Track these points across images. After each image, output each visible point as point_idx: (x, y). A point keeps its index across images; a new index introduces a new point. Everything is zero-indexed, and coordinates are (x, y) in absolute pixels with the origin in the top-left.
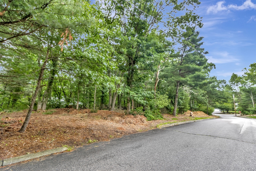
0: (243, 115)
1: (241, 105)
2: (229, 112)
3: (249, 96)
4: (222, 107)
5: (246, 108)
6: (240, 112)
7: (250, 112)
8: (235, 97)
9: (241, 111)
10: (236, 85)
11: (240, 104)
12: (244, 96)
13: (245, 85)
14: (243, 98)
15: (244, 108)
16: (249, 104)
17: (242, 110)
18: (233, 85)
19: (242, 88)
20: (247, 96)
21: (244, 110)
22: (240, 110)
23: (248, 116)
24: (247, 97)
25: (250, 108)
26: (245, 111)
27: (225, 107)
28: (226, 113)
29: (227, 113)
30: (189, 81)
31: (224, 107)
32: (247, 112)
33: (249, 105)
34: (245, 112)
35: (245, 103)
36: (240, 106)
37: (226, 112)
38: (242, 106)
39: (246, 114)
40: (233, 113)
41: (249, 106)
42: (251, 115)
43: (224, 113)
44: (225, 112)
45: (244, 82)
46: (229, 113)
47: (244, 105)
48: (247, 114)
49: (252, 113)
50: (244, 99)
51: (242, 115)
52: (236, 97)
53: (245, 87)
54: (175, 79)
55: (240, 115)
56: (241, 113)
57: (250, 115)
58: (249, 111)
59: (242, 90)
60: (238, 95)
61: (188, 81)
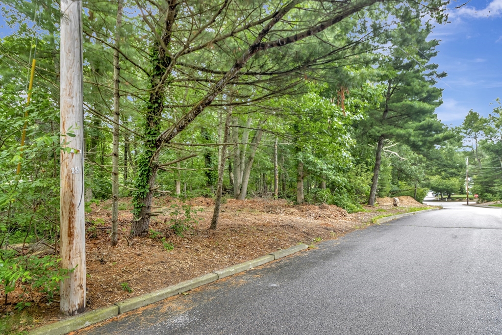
0: (482, 203)
1: (481, 181)
2: (451, 196)
3: (498, 160)
4: (440, 186)
5: (490, 186)
6: (477, 196)
7: (495, 196)
8: (469, 164)
9: (478, 194)
10: (472, 136)
11: (478, 179)
12: (486, 162)
13: (492, 136)
14: (485, 166)
15: (485, 186)
16: (496, 179)
17: (480, 191)
18: (468, 136)
19: (485, 145)
20: (495, 162)
21: (484, 191)
22: (477, 192)
23: (492, 203)
24: (493, 163)
25: (498, 186)
26: (486, 194)
27: (446, 187)
28: (446, 200)
29: (448, 198)
30: (413, 136)
31: (443, 185)
32: (490, 196)
33: (495, 181)
34: (486, 196)
35: (488, 176)
36: (477, 182)
37: (447, 196)
38: (481, 183)
39: (486, 200)
40: (461, 200)
41: (495, 183)
42: (498, 202)
43: (442, 200)
44: (444, 197)
45: (490, 130)
46: (453, 200)
47: (485, 182)
48: (489, 200)
49: (499, 197)
50: (486, 169)
51: (480, 201)
52: (472, 163)
53: (493, 141)
54: (382, 131)
55: (475, 203)
56: (478, 198)
57: (495, 202)
58: (494, 193)
59: (486, 147)
60: (476, 159)
61: (410, 135)
